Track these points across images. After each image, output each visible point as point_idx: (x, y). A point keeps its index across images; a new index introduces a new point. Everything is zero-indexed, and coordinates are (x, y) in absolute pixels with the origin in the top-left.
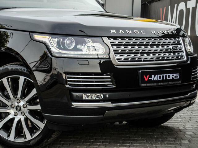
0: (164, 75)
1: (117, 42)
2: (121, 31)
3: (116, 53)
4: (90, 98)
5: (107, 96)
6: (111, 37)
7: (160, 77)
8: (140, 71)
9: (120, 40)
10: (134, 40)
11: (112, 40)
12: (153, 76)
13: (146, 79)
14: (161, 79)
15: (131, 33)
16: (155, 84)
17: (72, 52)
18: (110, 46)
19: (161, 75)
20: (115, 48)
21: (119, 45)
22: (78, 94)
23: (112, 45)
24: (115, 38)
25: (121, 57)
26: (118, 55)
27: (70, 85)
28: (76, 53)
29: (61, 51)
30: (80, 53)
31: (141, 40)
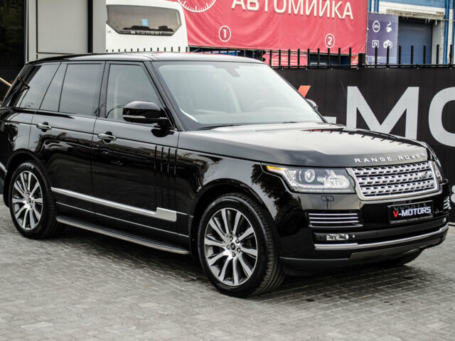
0: (415, 209)
1: (362, 173)
2: (366, 160)
3: (362, 186)
4: (334, 239)
5: (354, 236)
6: (355, 167)
7: (410, 212)
8: (389, 206)
9: (365, 170)
10: (380, 170)
11: (357, 171)
12: (403, 211)
13: (396, 216)
14: (412, 214)
15: (376, 161)
16: (405, 221)
17: (313, 187)
18: (356, 178)
19: (412, 210)
20: (361, 180)
21: (364, 177)
22: (322, 234)
23: (357, 177)
24: (360, 168)
25: (368, 191)
26: (364, 189)
27: (313, 224)
28: (318, 187)
29: (300, 185)
30: (322, 187)
31: (387, 169)
